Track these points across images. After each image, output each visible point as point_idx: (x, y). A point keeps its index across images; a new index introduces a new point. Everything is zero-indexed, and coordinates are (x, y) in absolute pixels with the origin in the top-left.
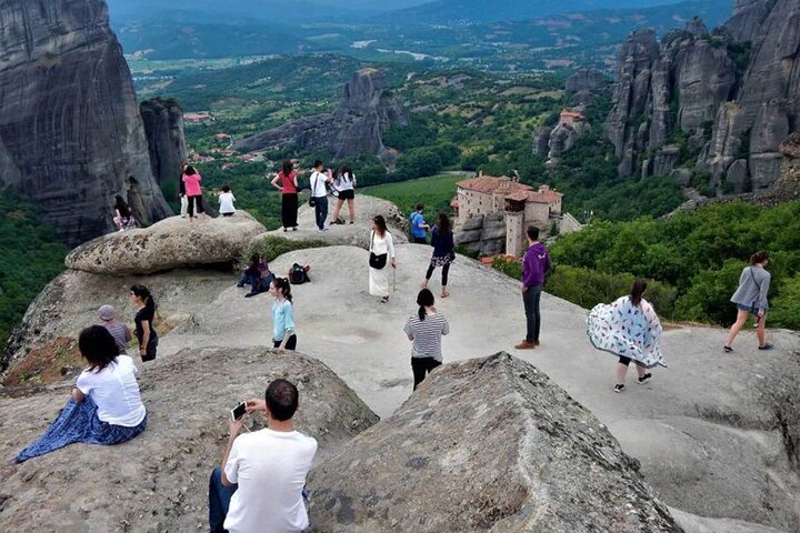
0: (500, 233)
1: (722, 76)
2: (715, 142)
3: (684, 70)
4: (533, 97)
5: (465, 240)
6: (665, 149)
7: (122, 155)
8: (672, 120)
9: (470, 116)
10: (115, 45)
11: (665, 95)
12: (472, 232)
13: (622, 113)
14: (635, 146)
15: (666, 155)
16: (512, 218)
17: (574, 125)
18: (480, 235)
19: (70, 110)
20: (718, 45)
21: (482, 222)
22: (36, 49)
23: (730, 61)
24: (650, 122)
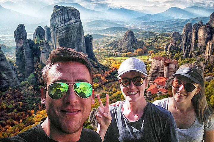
0: (162, 71)
1: (208, 35)
2: (207, 50)
3: (199, 33)
4: (164, 38)
5: (154, 72)
6: (194, 52)
7: (80, 47)
8: (196, 45)
9: (150, 42)
10: (81, 23)
11: (195, 39)
12: (155, 70)
13: (184, 42)
14: (187, 51)
15: (195, 53)
16: (166, 67)
17: (173, 45)
18: (157, 71)
19: (71, 37)
20: (208, 27)
21: (158, 68)
22: (66, 23)
23: (210, 31)
24: (191, 45)
